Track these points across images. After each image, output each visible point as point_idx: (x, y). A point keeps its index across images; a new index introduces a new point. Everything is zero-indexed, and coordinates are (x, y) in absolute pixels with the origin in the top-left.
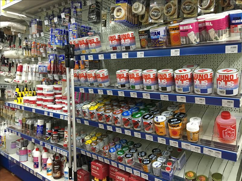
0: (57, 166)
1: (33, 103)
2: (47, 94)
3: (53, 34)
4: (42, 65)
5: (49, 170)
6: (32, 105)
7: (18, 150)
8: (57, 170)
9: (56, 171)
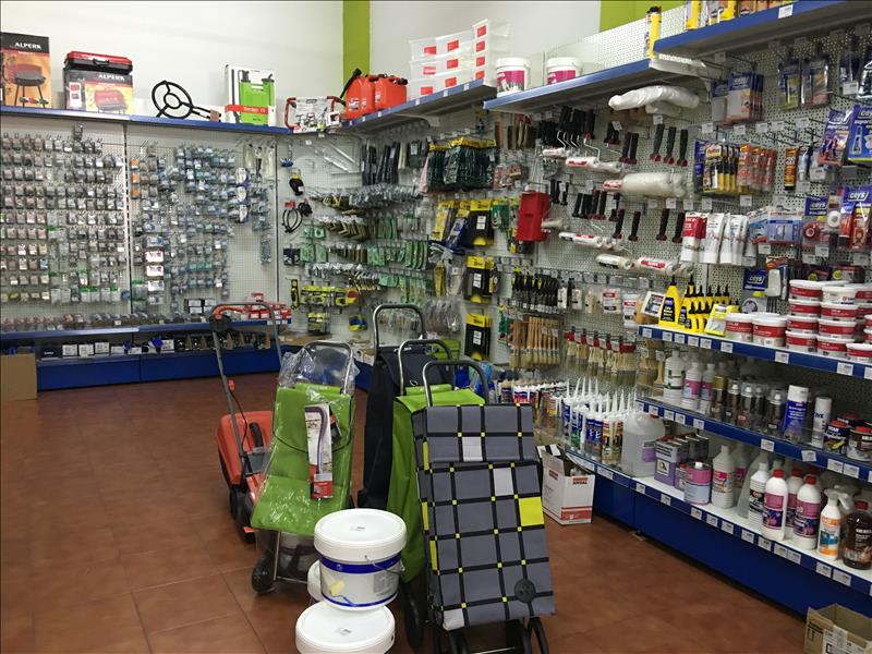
0: (865, 532)
1: (772, 336)
2: (843, 311)
3: (861, 122)
4: (780, 218)
5: (832, 537)
6: (767, 339)
7: (664, 467)
8: (863, 541)
9: (861, 545)
